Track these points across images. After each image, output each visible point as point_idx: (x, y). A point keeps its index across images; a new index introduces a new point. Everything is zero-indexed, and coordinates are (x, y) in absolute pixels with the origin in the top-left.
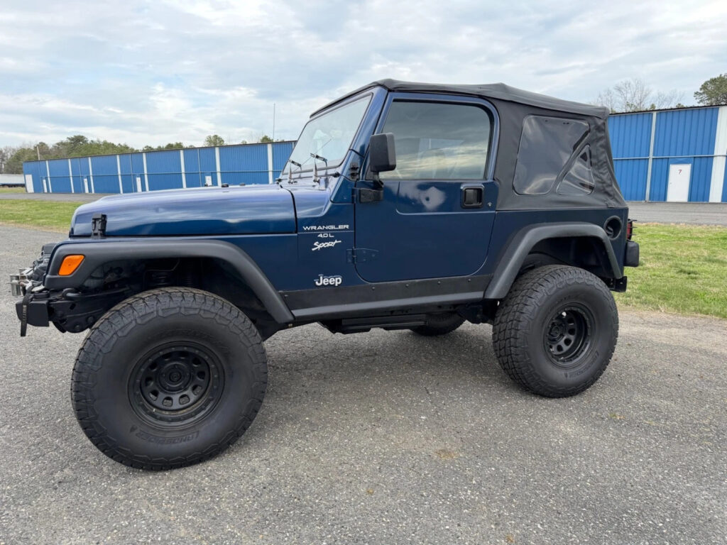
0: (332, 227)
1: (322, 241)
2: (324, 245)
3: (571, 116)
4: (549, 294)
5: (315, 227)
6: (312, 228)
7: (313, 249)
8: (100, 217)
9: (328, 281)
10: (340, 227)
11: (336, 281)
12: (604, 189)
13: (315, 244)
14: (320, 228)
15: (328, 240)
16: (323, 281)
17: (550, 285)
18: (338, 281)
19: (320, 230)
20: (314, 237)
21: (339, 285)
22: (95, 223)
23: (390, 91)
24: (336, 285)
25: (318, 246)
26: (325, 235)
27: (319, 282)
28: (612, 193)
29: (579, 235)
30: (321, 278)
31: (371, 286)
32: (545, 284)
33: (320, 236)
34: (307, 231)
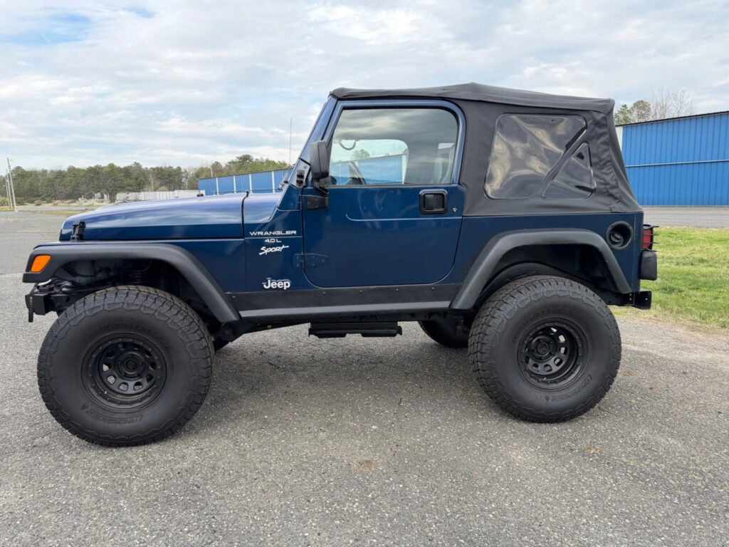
0: (279, 233)
1: (268, 246)
2: (271, 250)
3: (563, 112)
4: (520, 306)
5: (262, 233)
6: (259, 233)
7: (260, 254)
8: (78, 223)
9: (276, 284)
10: (288, 233)
11: (285, 284)
12: (608, 191)
13: (262, 249)
15: (276, 245)
16: (271, 284)
17: (523, 297)
18: (287, 285)
19: (267, 236)
20: (260, 243)
21: (287, 289)
22: (75, 229)
23: (339, 99)
24: (285, 289)
25: (266, 251)
26: (272, 241)
27: (267, 285)
28: (618, 196)
29: (566, 243)
30: (269, 281)
31: (322, 291)
32: (516, 296)
33: (267, 241)
34: (254, 236)
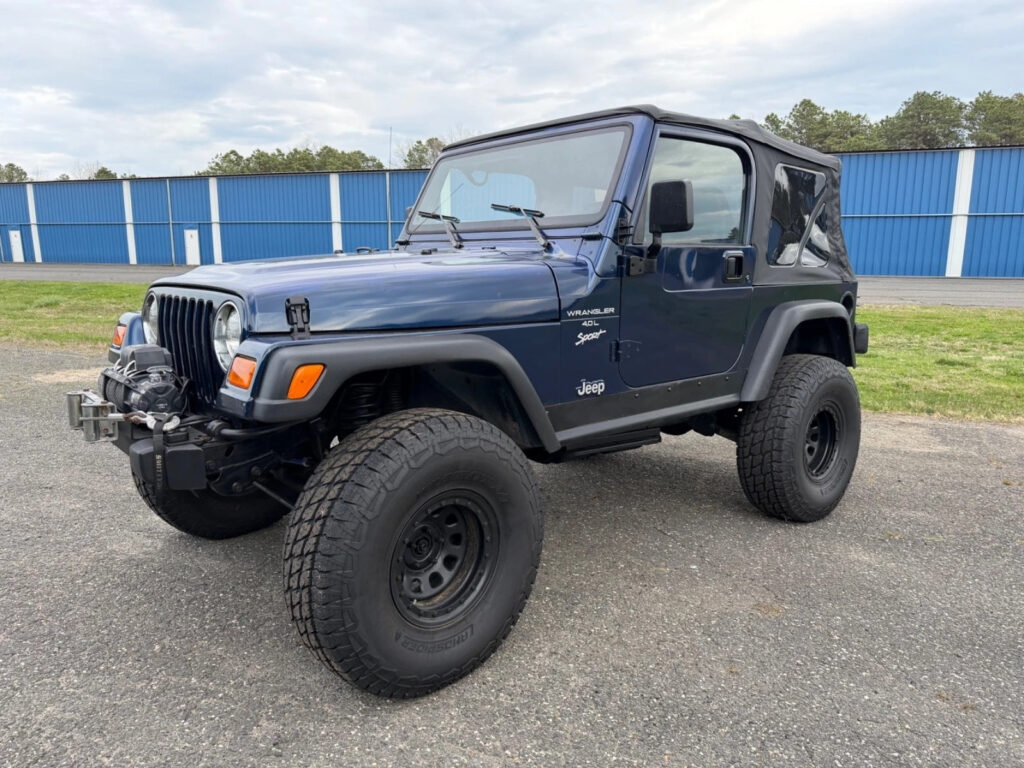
0: (597, 311)
1: (586, 331)
2: (588, 337)
5: (579, 313)
6: (576, 313)
7: (577, 344)
9: (590, 387)
10: (606, 311)
11: (598, 387)
12: (838, 259)
13: (579, 336)
14: (585, 313)
16: (587, 389)
18: (601, 388)
19: (585, 316)
20: (578, 326)
23: (655, 121)
24: (600, 393)
25: (583, 338)
26: (590, 323)
27: (581, 390)
28: (845, 264)
30: (584, 384)
31: (635, 392)
33: (585, 324)
34: (571, 317)
